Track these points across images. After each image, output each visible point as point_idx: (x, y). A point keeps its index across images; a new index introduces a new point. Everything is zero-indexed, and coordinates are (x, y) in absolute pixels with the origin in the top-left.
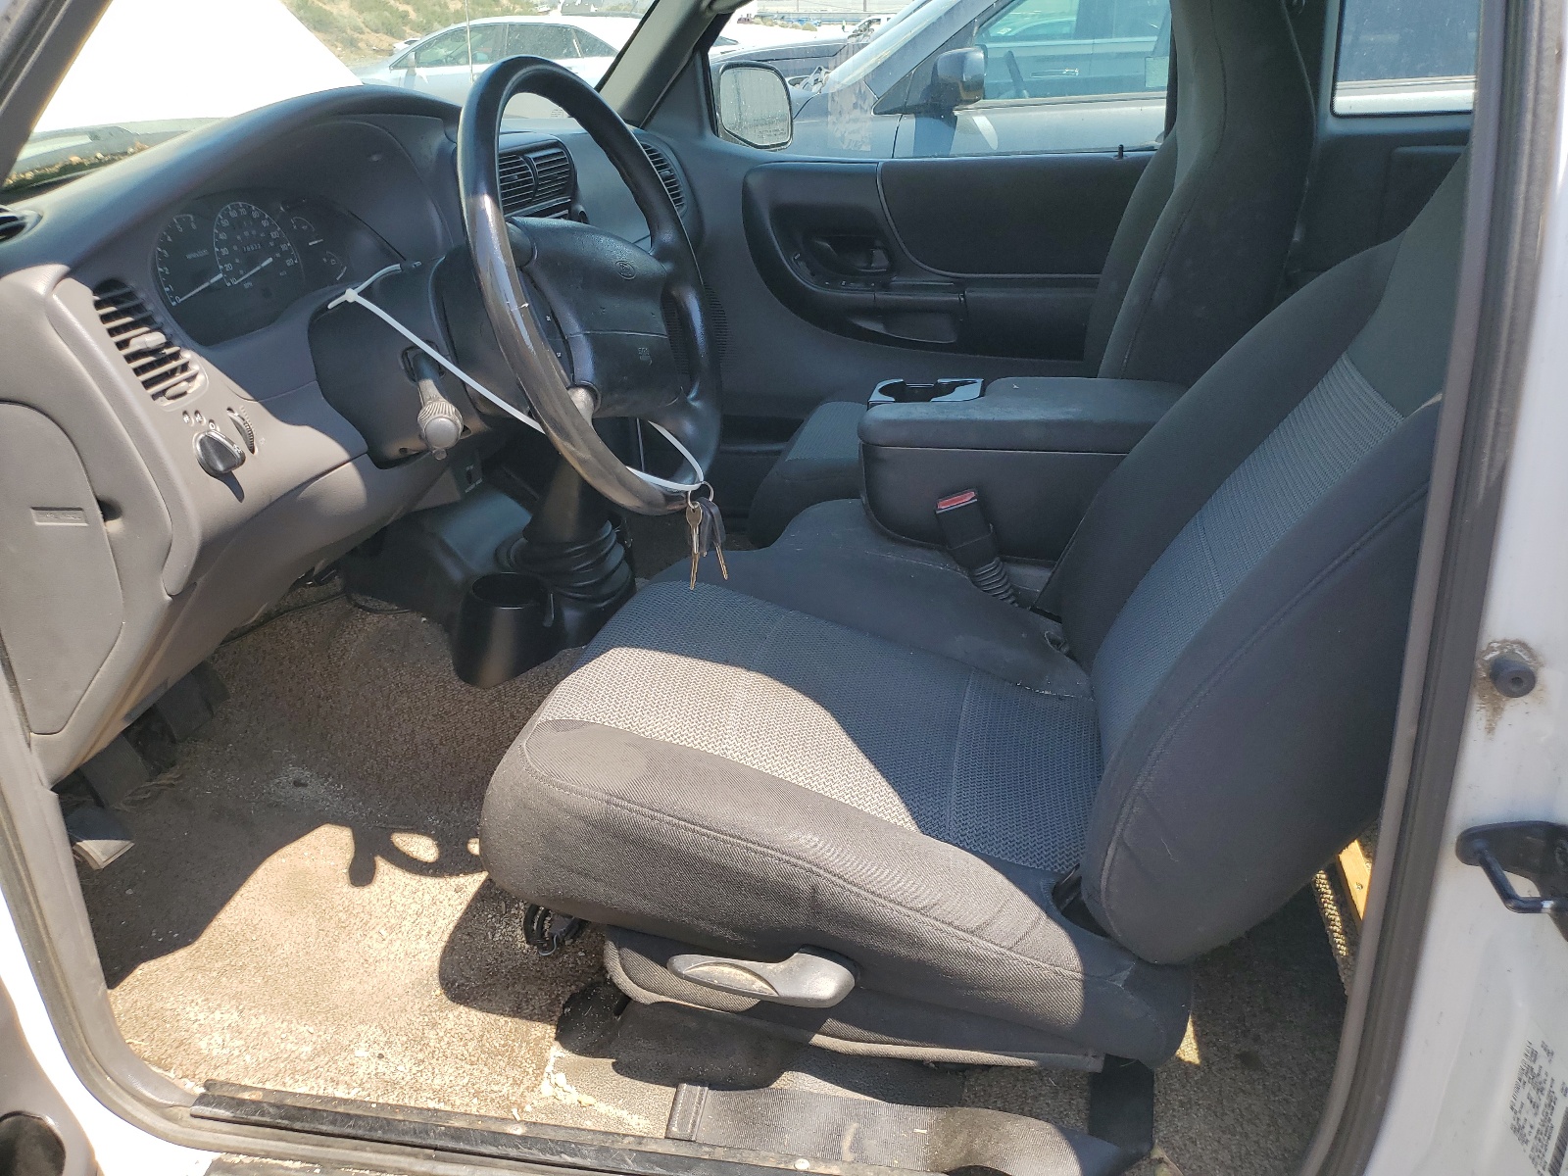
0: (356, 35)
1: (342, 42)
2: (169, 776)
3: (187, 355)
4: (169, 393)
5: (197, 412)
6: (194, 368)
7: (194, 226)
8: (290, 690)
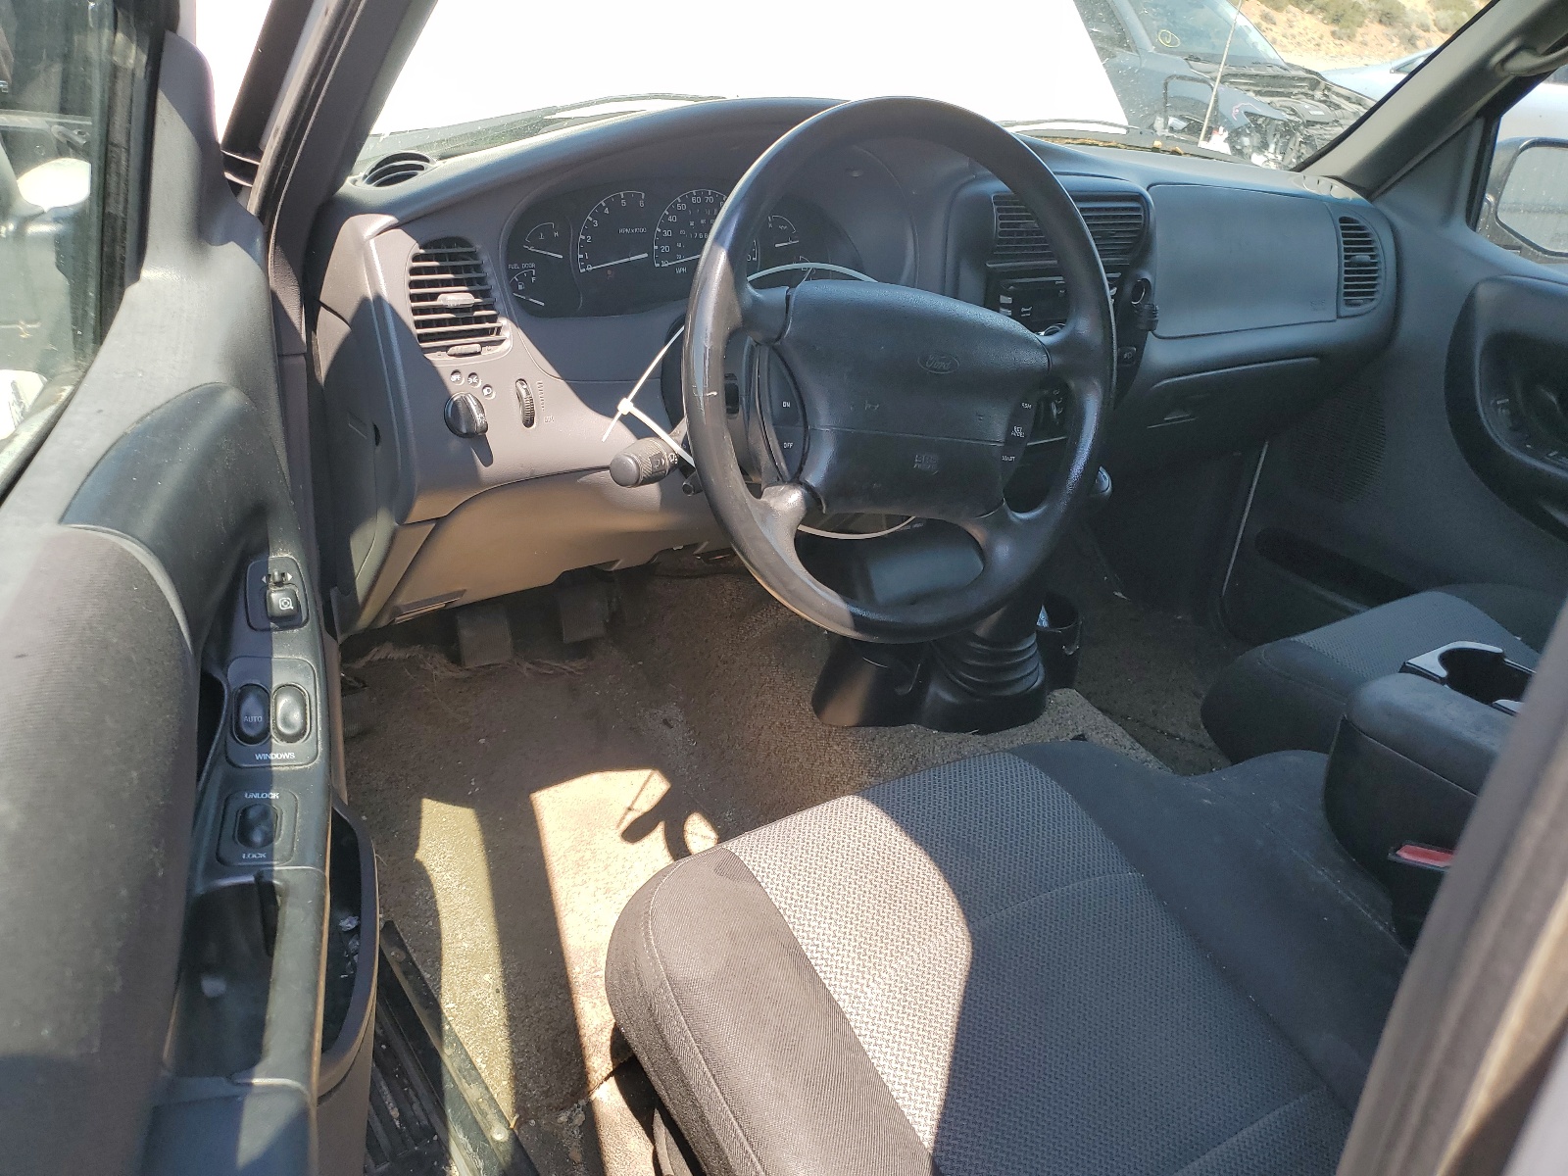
0: (1420, 33)
1: (1400, 38)
2: (574, 665)
3: (503, 322)
4: (451, 350)
5: (472, 375)
6: (505, 334)
7: (641, 204)
8: (706, 641)
